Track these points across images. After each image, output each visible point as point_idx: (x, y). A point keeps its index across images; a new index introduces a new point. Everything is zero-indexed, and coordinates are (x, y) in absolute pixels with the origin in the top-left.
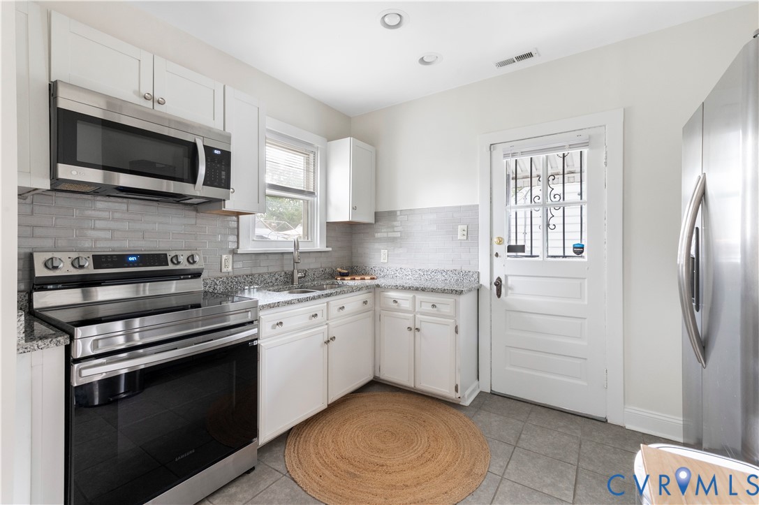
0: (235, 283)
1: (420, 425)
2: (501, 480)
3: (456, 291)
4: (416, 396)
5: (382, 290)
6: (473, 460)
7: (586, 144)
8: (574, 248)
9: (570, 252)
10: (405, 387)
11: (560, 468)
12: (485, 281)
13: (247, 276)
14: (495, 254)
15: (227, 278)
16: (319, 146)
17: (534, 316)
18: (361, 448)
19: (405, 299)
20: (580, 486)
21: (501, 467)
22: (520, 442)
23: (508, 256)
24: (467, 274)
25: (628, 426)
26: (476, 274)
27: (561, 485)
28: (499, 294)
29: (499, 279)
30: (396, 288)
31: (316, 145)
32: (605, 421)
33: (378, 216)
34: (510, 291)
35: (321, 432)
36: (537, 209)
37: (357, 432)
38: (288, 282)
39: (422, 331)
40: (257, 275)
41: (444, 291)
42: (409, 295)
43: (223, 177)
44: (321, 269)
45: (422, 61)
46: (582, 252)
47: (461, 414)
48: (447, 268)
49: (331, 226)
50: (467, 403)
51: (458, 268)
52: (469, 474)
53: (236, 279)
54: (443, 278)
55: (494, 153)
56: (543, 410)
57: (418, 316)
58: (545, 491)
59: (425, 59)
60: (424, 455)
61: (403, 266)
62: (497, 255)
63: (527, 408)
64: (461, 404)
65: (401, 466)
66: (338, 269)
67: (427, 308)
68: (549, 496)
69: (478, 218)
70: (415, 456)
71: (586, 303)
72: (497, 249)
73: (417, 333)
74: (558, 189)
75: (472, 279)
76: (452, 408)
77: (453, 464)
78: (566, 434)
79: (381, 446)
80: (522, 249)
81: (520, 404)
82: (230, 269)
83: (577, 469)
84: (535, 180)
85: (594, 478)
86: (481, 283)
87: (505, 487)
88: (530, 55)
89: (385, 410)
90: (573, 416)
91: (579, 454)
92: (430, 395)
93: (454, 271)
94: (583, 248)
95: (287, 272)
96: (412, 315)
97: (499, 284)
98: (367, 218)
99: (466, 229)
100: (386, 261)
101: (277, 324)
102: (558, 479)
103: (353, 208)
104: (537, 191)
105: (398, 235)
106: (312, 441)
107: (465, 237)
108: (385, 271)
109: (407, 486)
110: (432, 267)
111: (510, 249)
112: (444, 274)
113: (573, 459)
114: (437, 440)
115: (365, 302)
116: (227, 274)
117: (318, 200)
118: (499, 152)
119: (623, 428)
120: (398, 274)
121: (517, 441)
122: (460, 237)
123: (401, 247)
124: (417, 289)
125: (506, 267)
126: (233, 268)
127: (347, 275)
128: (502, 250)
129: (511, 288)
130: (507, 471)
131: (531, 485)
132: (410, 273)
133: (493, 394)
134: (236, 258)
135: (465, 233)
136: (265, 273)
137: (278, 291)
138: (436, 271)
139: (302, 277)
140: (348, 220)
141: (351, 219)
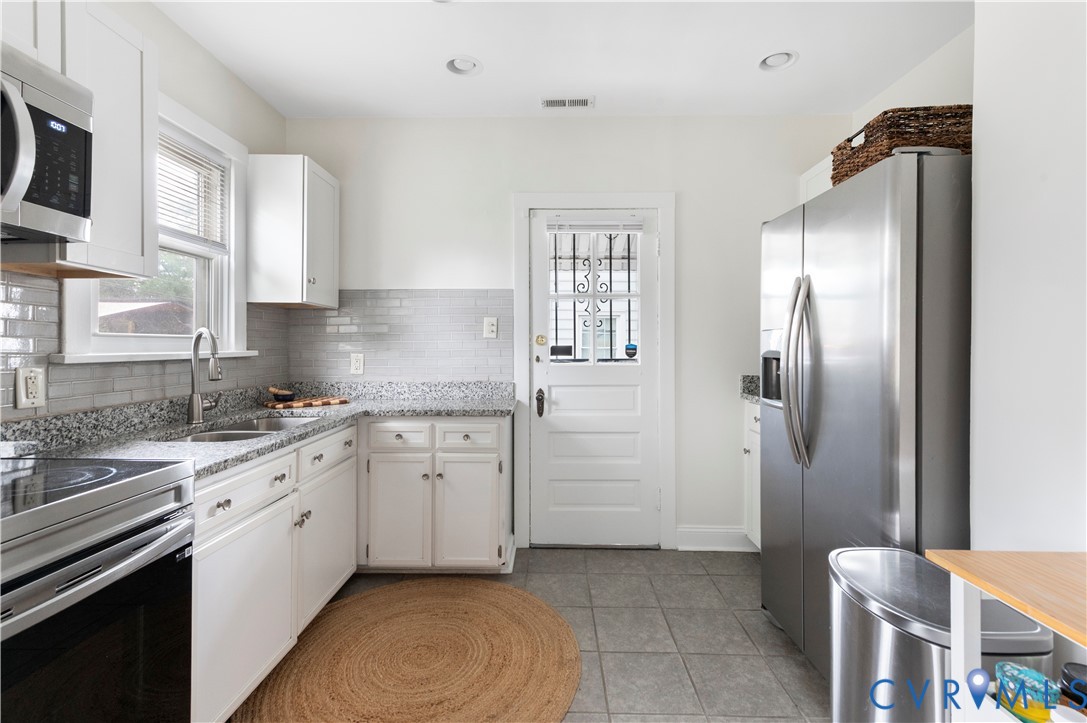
0: (54, 432)
1: (464, 620)
2: (600, 656)
3: (502, 412)
4: (433, 579)
5: (371, 419)
6: (556, 643)
7: (639, 227)
8: (627, 349)
9: (620, 353)
10: (411, 569)
11: (647, 616)
12: (522, 395)
13: (85, 413)
14: (535, 357)
15: (35, 422)
16: (233, 158)
17: (583, 436)
18: (388, 688)
19: (416, 432)
20: (674, 629)
21: (591, 639)
22: (594, 599)
23: (552, 361)
24: (497, 386)
25: (681, 548)
26: (511, 387)
27: (658, 636)
28: (540, 412)
29: (540, 391)
30: (402, 414)
31: (229, 155)
32: (657, 549)
33: (345, 298)
34: (554, 407)
35: (299, 691)
36: (581, 300)
37: (369, 666)
38: (176, 420)
39: (445, 476)
40: (109, 410)
41: (482, 414)
42: (423, 425)
43: (73, 188)
44: (239, 391)
45: (451, 65)
46: (634, 354)
47: (509, 586)
48: (467, 379)
49: (255, 310)
50: (509, 569)
51: (484, 379)
52: (561, 664)
53: (59, 423)
54: (462, 394)
55: (534, 221)
56: (597, 553)
57: (439, 455)
58: (649, 649)
59: (456, 64)
60: (491, 662)
61: (394, 379)
62: (538, 359)
63: (580, 555)
64: (502, 572)
65: (469, 691)
66: (272, 389)
67: (458, 441)
68: (655, 653)
69: (513, 309)
70: (480, 670)
71: (639, 414)
72: (538, 350)
73: (438, 482)
74: (604, 276)
75: (506, 393)
76: (494, 583)
77: (536, 658)
78: (632, 575)
79: (421, 673)
80: (567, 350)
81: (569, 552)
82: (40, 401)
83: (663, 612)
84: (579, 262)
85: (681, 615)
86: (517, 398)
87: (609, 663)
88: (584, 103)
89: (397, 615)
90: (628, 552)
91: (656, 594)
92: (454, 572)
93: (478, 384)
94: (635, 349)
95: (175, 400)
96: (430, 455)
97: (540, 400)
98: (326, 298)
99: (495, 324)
100: (360, 372)
101: (219, 506)
102: (652, 630)
103: (309, 281)
104: (580, 276)
105: (385, 329)
106: (290, 713)
107: (494, 335)
108: (360, 388)
109: (494, 717)
110: (444, 379)
111: (555, 351)
112: (463, 388)
113: (653, 601)
114: (496, 632)
115: (348, 443)
116: (31, 414)
117: (230, 260)
118: (540, 220)
119: (676, 551)
120: (384, 393)
121: (591, 601)
122: (486, 334)
123: (388, 349)
124: (439, 414)
125: (550, 375)
126: (47, 398)
127: (290, 398)
128: (544, 352)
129: (556, 403)
130: (600, 641)
131: (632, 649)
132: (406, 389)
133: (533, 547)
134: (56, 373)
135: (494, 328)
136: (127, 405)
137: (167, 440)
138: (451, 385)
139: (210, 408)
140: (300, 301)
141: (305, 300)
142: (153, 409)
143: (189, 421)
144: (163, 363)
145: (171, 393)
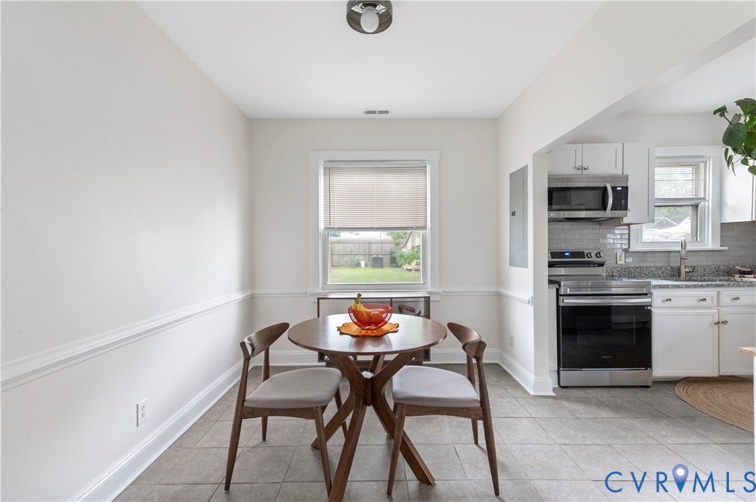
13: (636, 268)
16: (711, 155)
31: (708, 155)
38: (673, 276)
40: (645, 268)
43: (623, 203)
44: (713, 267)
49: (726, 226)
53: (628, 270)
66: (737, 267)
82: (623, 262)
95: (673, 267)
101: (667, 300)
116: (621, 266)
117: (710, 204)
127: (748, 273)
134: (628, 254)
136: (652, 267)
139: (690, 272)
140: (750, 220)
141: (754, 219)
142: (663, 269)
143: (679, 276)
144: (669, 252)
145: (672, 264)
